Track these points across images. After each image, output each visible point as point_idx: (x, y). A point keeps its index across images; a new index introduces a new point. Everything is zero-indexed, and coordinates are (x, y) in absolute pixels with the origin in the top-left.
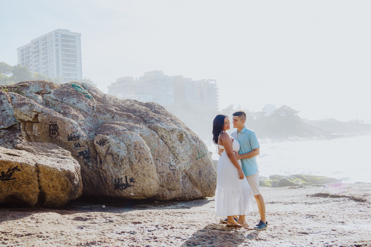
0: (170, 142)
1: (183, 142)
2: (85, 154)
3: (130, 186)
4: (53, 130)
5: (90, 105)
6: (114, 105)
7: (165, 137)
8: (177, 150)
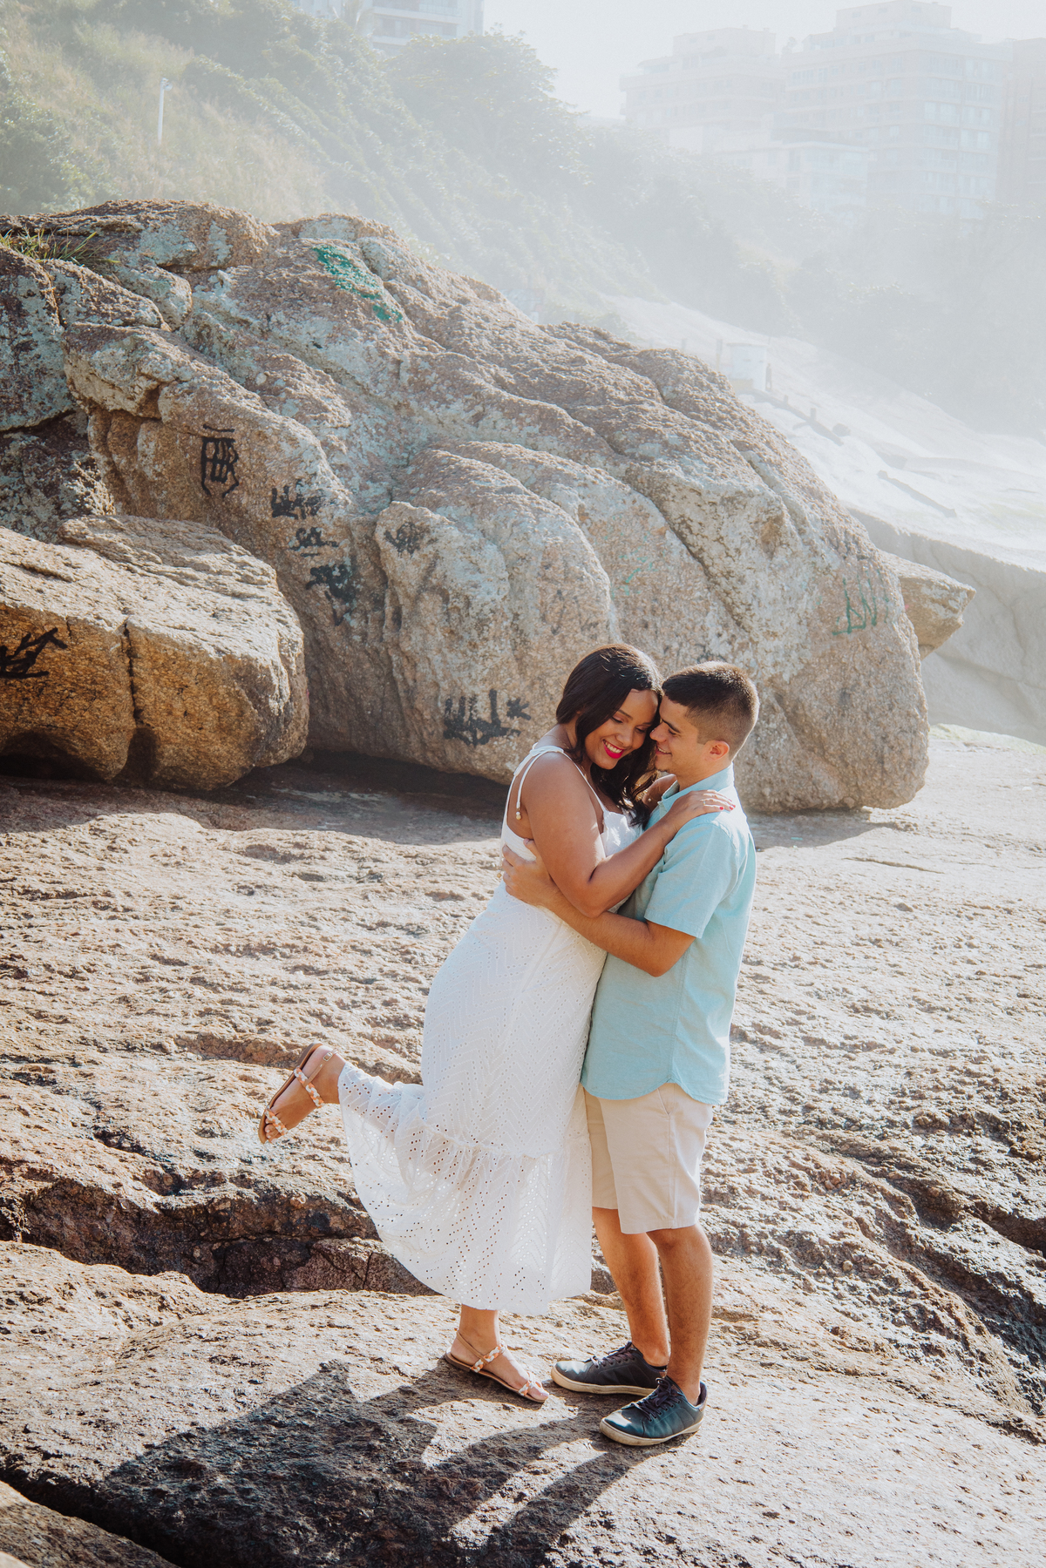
0: (715, 550)
1: (781, 556)
2: (339, 579)
3: (503, 732)
4: (214, 460)
5: (383, 355)
6: (491, 358)
7: (695, 527)
8: (744, 589)
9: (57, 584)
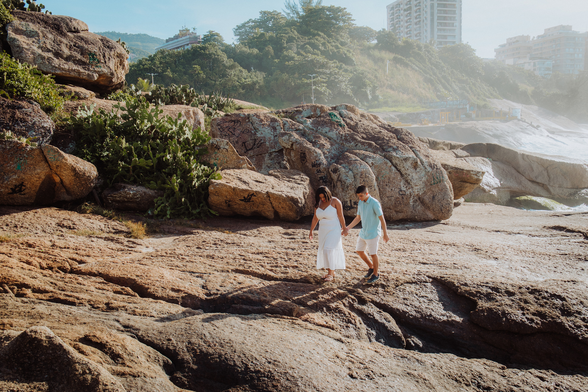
0: (403, 169)
1: (418, 170)
2: (324, 179)
3: (353, 208)
4: (303, 157)
5: (340, 134)
6: (363, 133)
7: (398, 165)
8: (409, 177)
9: (260, 184)
